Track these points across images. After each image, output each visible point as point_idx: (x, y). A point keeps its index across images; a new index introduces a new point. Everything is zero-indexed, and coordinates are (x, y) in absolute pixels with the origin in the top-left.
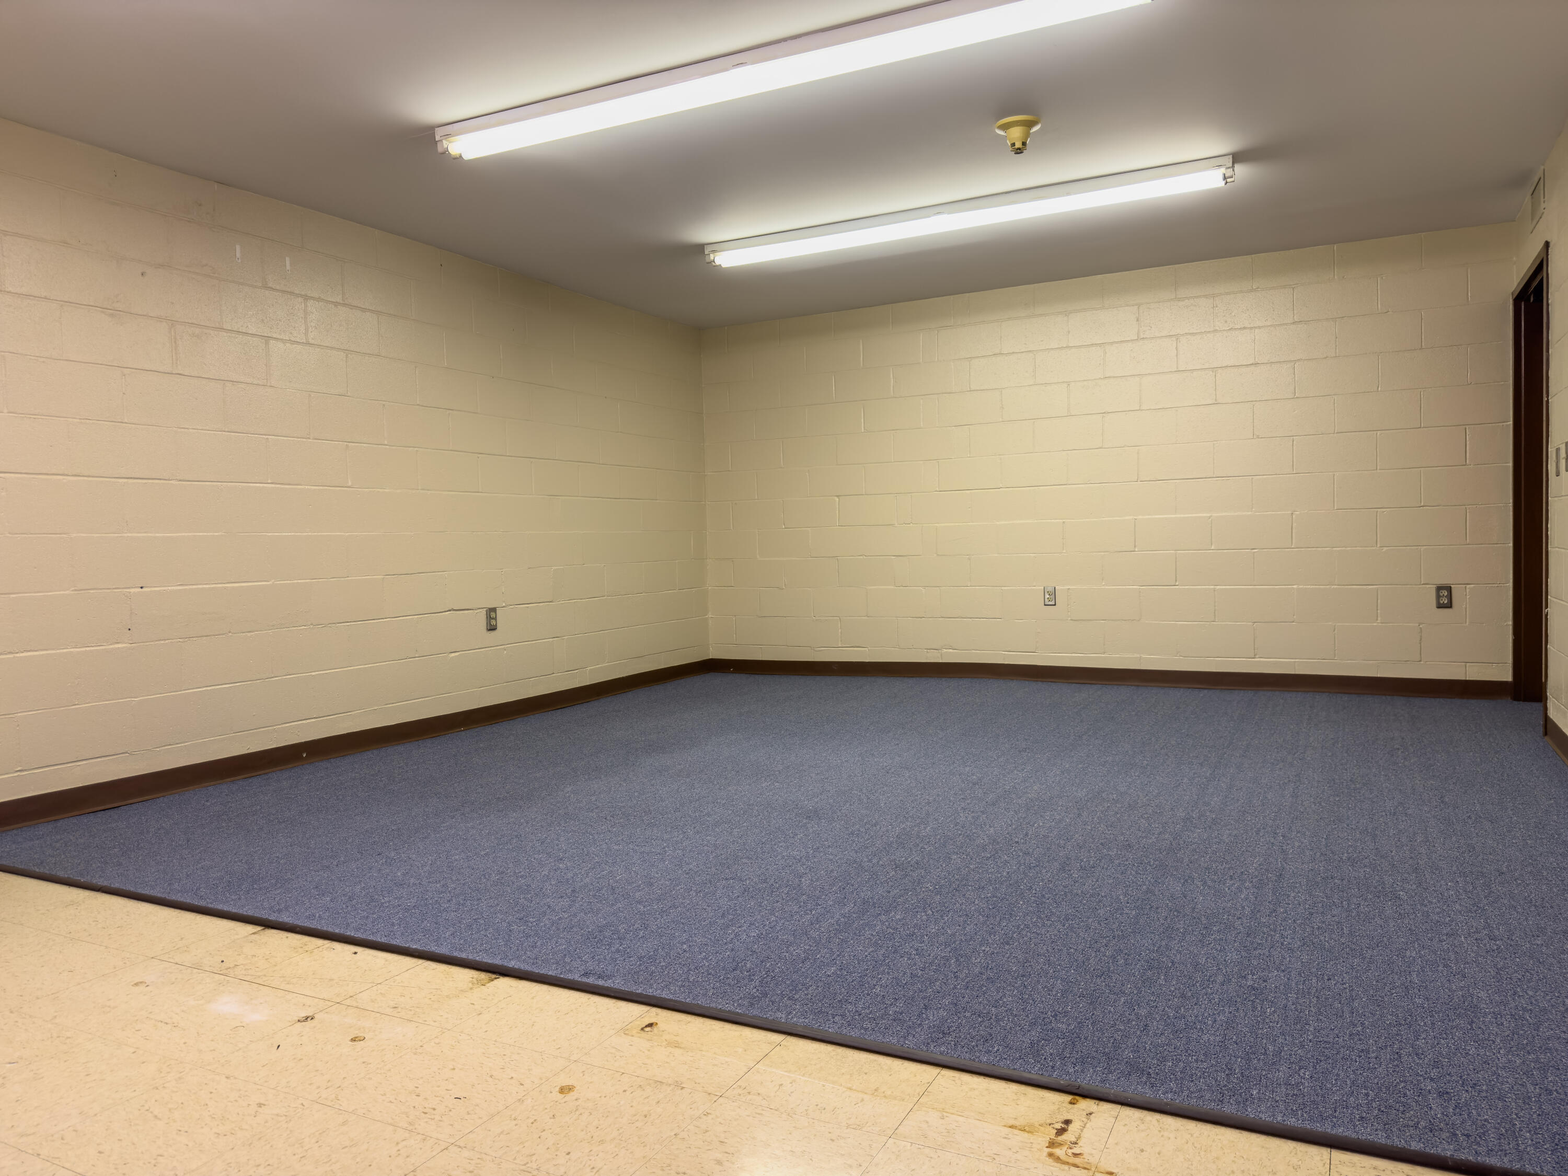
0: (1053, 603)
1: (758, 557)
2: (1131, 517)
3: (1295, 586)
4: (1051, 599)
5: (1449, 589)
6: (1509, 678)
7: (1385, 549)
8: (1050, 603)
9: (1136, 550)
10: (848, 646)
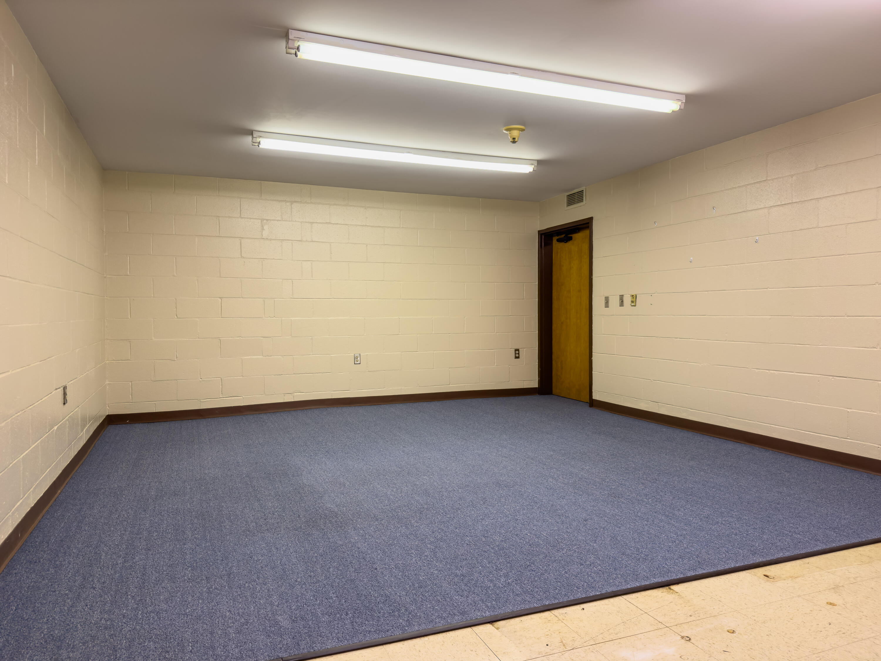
0: (359, 362)
1: (153, 338)
2: (398, 317)
3: (465, 351)
4: (356, 360)
5: (518, 350)
6: (537, 387)
7: (498, 333)
8: (357, 363)
9: (400, 334)
10: (228, 396)
